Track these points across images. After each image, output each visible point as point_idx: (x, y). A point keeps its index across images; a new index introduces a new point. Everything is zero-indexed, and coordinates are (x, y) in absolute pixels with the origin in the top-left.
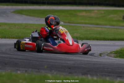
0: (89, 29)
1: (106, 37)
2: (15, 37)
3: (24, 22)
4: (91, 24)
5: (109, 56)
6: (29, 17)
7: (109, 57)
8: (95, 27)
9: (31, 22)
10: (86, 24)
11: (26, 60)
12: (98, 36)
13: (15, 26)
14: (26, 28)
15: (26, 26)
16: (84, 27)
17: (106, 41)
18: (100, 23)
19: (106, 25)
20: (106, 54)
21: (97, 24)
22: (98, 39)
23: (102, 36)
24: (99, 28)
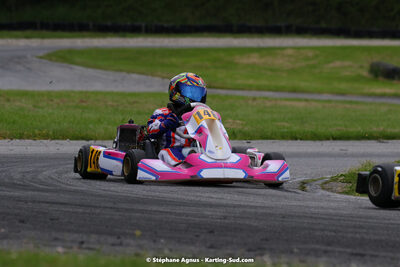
0: (268, 104)
1: (321, 130)
2: (51, 133)
3: (78, 88)
4: (277, 90)
5: (328, 190)
6: (91, 72)
7: (328, 193)
8: (287, 100)
9: (98, 87)
10: (259, 89)
11: (81, 206)
12: (296, 128)
13: (52, 100)
14: (84, 104)
15: (82, 101)
16: (254, 99)
17: (318, 143)
18: (303, 85)
19: (320, 92)
20: (320, 182)
21: (294, 91)
22: (298, 136)
23: (308, 128)
24: (300, 100)
